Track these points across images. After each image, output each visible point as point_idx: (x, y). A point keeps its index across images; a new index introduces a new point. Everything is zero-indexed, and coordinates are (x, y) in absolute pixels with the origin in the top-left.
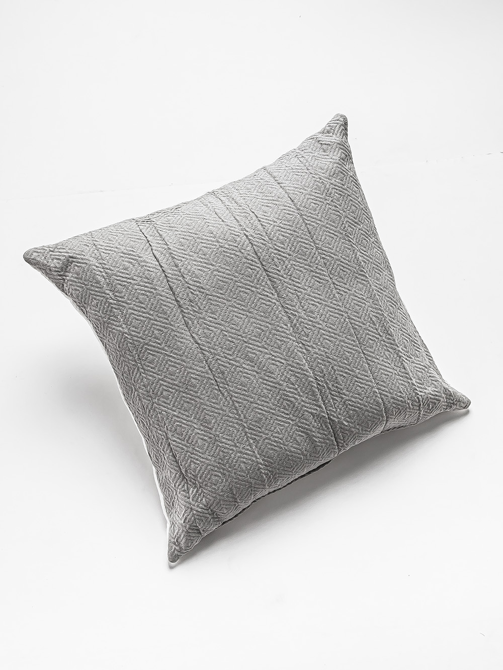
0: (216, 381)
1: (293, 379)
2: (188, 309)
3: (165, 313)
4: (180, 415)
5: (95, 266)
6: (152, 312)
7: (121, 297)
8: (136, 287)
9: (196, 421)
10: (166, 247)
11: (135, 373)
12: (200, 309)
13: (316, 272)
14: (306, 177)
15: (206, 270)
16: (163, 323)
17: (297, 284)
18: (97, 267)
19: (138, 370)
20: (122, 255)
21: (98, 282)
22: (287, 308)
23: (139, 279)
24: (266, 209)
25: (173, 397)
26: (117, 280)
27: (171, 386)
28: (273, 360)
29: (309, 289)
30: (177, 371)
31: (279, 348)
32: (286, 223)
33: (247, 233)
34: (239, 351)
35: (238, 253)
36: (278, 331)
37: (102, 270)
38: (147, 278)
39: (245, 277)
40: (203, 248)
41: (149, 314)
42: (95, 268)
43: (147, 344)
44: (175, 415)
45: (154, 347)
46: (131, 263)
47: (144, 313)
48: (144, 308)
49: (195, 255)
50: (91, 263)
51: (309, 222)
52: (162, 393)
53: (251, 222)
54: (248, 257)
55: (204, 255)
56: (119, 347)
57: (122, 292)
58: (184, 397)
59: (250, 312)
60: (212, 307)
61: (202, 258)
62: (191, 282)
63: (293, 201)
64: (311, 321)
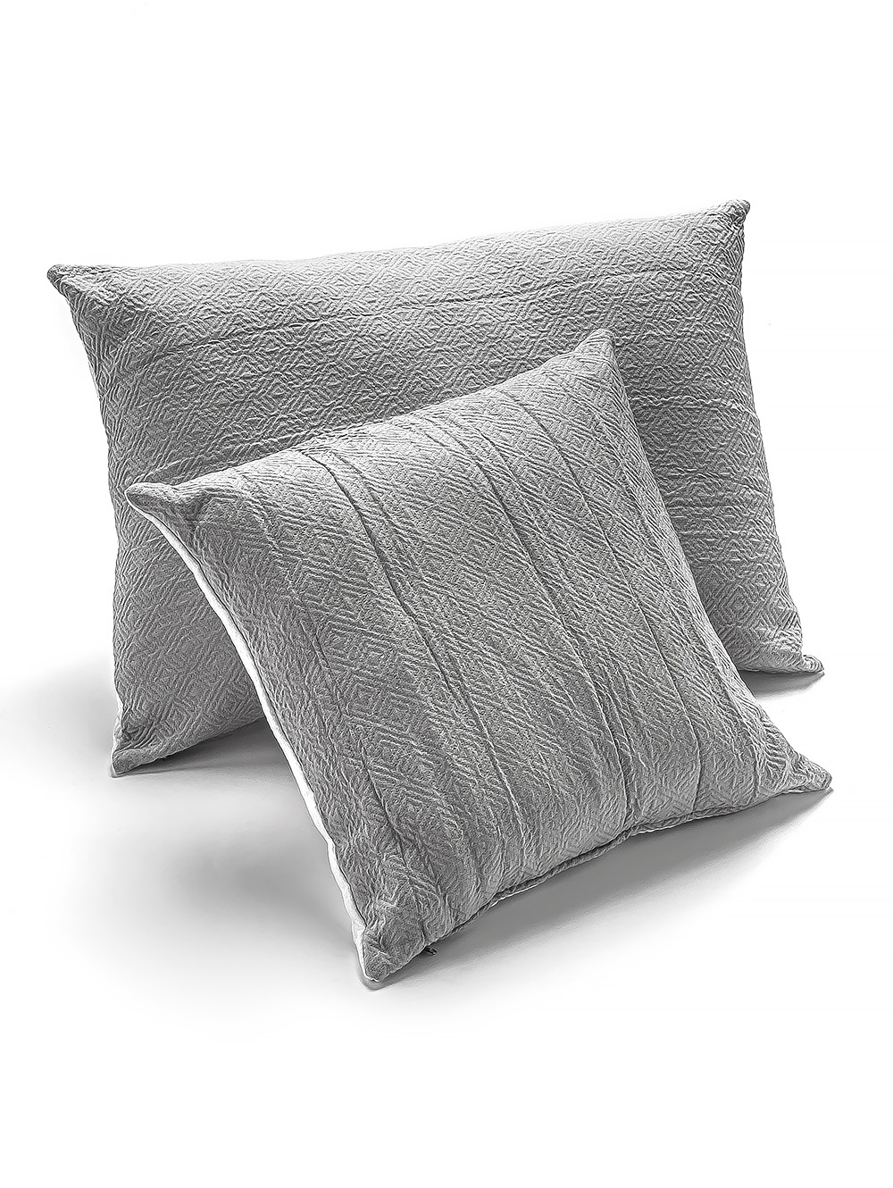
0: (443, 672)
1: (560, 680)
2: (396, 563)
3: (361, 570)
4: (386, 728)
5: (250, 500)
6: (339, 569)
7: (290, 547)
8: (316, 531)
9: (413, 736)
10: (358, 476)
11: (311, 668)
12: (413, 563)
13: (587, 532)
14: (563, 400)
15: (420, 507)
16: (358, 585)
17: (560, 544)
18: (253, 502)
19: (317, 662)
20: (292, 486)
21: (255, 524)
22: (547, 576)
23: (320, 519)
24: (507, 436)
25: (375, 700)
26: (286, 521)
27: (371, 681)
28: (528, 648)
29: (578, 554)
30: (382, 657)
31: (536, 631)
32: (539, 456)
33: (481, 463)
34: (476, 630)
35: (469, 488)
36: (534, 606)
37: (261, 507)
38: (332, 518)
39: (479, 522)
40: (415, 477)
41: (335, 572)
42: (250, 503)
43: (332, 618)
44: (379, 729)
45: (343, 621)
46: (307, 497)
47: (327, 569)
48: (328, 563)
49: (404, 486)
50: (243, 496)
51: (572, 460)
52: (356, 695)
53: (486, 449)
54: (485, 495)
55: (417, 485)
56: (284, 628)
57: (292, 538)
58: (393, 698)
59: (489, 574)
60: (432, 561)
61: (414, 490)
62: (398, 524)
63: (546, 430)
64: (584, 599)
